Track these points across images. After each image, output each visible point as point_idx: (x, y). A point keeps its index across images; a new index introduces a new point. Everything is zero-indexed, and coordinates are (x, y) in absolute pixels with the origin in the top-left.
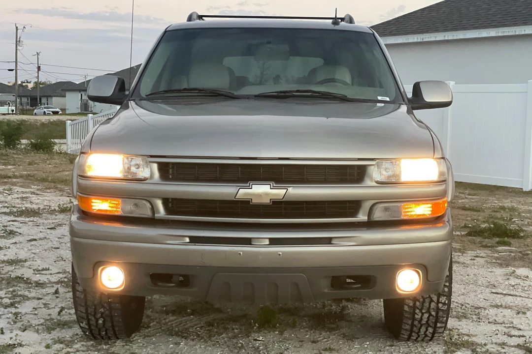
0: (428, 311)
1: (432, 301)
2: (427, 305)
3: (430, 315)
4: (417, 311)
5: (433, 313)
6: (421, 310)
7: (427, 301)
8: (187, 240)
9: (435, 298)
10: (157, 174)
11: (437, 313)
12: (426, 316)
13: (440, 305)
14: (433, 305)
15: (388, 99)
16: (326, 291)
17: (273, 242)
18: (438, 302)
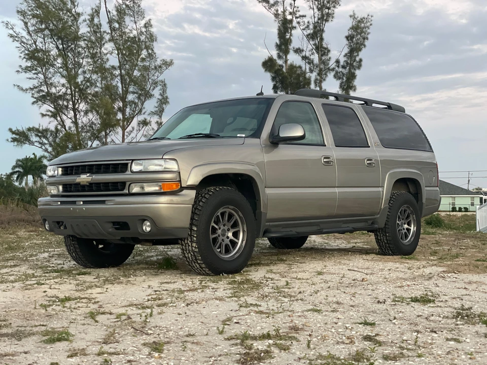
0: (189, 252)
1: (189, 246)
2: (187, 248)
3: (191, 255)
4: (185, 252)
5: (192, 253)
6: (186, 251)
7: (187, 245)
8: (59, 203)
9: (190, 244)
10: (60, 172)
11: (194, 254)
12: (190, 255)
13: (194, 248)
14: (190, 247)
15: (244, 136)
16: (110, 230)
17: (85, 202)
18: (192, 247)
